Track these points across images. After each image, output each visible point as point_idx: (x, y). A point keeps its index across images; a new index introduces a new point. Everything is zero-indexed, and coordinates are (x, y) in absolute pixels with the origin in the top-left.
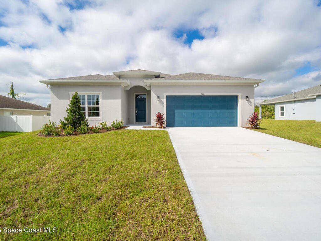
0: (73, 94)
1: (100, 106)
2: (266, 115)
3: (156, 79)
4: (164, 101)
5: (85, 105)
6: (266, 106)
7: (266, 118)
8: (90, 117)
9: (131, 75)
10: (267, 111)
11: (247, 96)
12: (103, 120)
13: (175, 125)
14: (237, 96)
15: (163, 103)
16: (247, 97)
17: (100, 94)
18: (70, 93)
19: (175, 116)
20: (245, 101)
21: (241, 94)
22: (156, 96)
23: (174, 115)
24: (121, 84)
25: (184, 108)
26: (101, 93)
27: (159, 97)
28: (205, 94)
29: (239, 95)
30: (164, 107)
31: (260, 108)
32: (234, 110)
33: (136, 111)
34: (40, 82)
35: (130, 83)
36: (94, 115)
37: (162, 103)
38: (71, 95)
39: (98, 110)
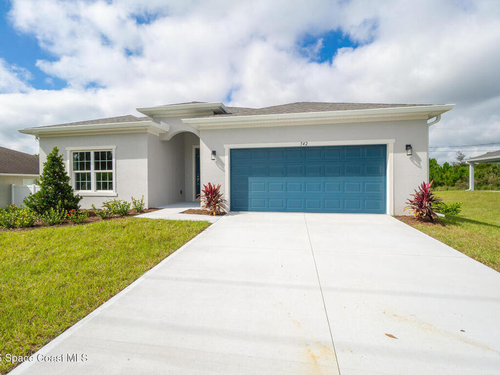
0: (72, 151)
1: (113, 171)
2: (489, 181)
3: (216, 115)
4: (226, 159)
5: (90, 170)
6: (489, 163)
7: (490, 186)
8: (99, 191)
9: (171, 112)
10: (492, 174)
11: (410, 146)
12: (117, 196)
13: (249, 208)
14: (384, 147)
15: (223, 164)
16: (408, 147)
17: (112, 149)
18: (67, 149)
19: (249, 189)
20: (404, 156)
21: (393, 141)
22: (209, 150)
23: (246, 188)
24: (146, 129)
25: (267, 172)
26: (115, 147)
27: (214, 153)
28: (311, 144)
29: (390, 143)
30: (224, 171)
31: (471, 168)
32: (377, 177)
33: (196, 178)
34: (20, 132)
35: (170, 127)
36: (105, 188)
37: (221, 164)
38: (68, 153)
39: (111, 179)
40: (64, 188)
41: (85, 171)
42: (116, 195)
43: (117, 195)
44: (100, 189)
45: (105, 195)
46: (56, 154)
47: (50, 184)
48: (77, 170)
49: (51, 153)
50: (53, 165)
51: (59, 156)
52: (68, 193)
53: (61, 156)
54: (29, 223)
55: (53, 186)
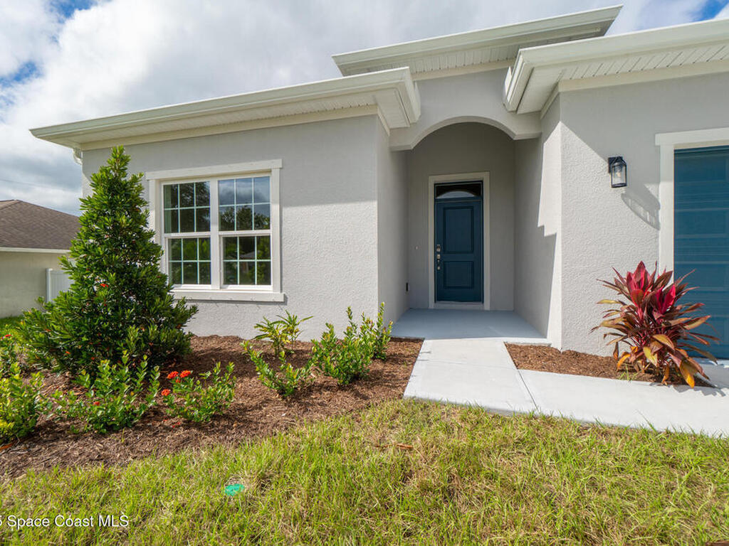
0: (161, 181)
1: (273, 232)
8: (231, 287)
12: (284, 303)
15: (654, 205)
17: (270, 171)
18: (149, 175)
24: (376, 106)
26: (275, 164)
30: (657, 227)
33: (436, 253)
38: (152, 185)
39: (265, 253)
40: (144, 282)
41: (195, 234)
42: (282, 300)
43: (285, 297)
44: (235, 282)
45: (249, 299)
46: (122, 171)
47: (101, 268)
48: (175, 230)
49: (107, 165)
50: (112, 205)
51: (129, 178)
52: (158, 300)
53: (135, 180)
54: (18, 428)
55: (112, 276)
